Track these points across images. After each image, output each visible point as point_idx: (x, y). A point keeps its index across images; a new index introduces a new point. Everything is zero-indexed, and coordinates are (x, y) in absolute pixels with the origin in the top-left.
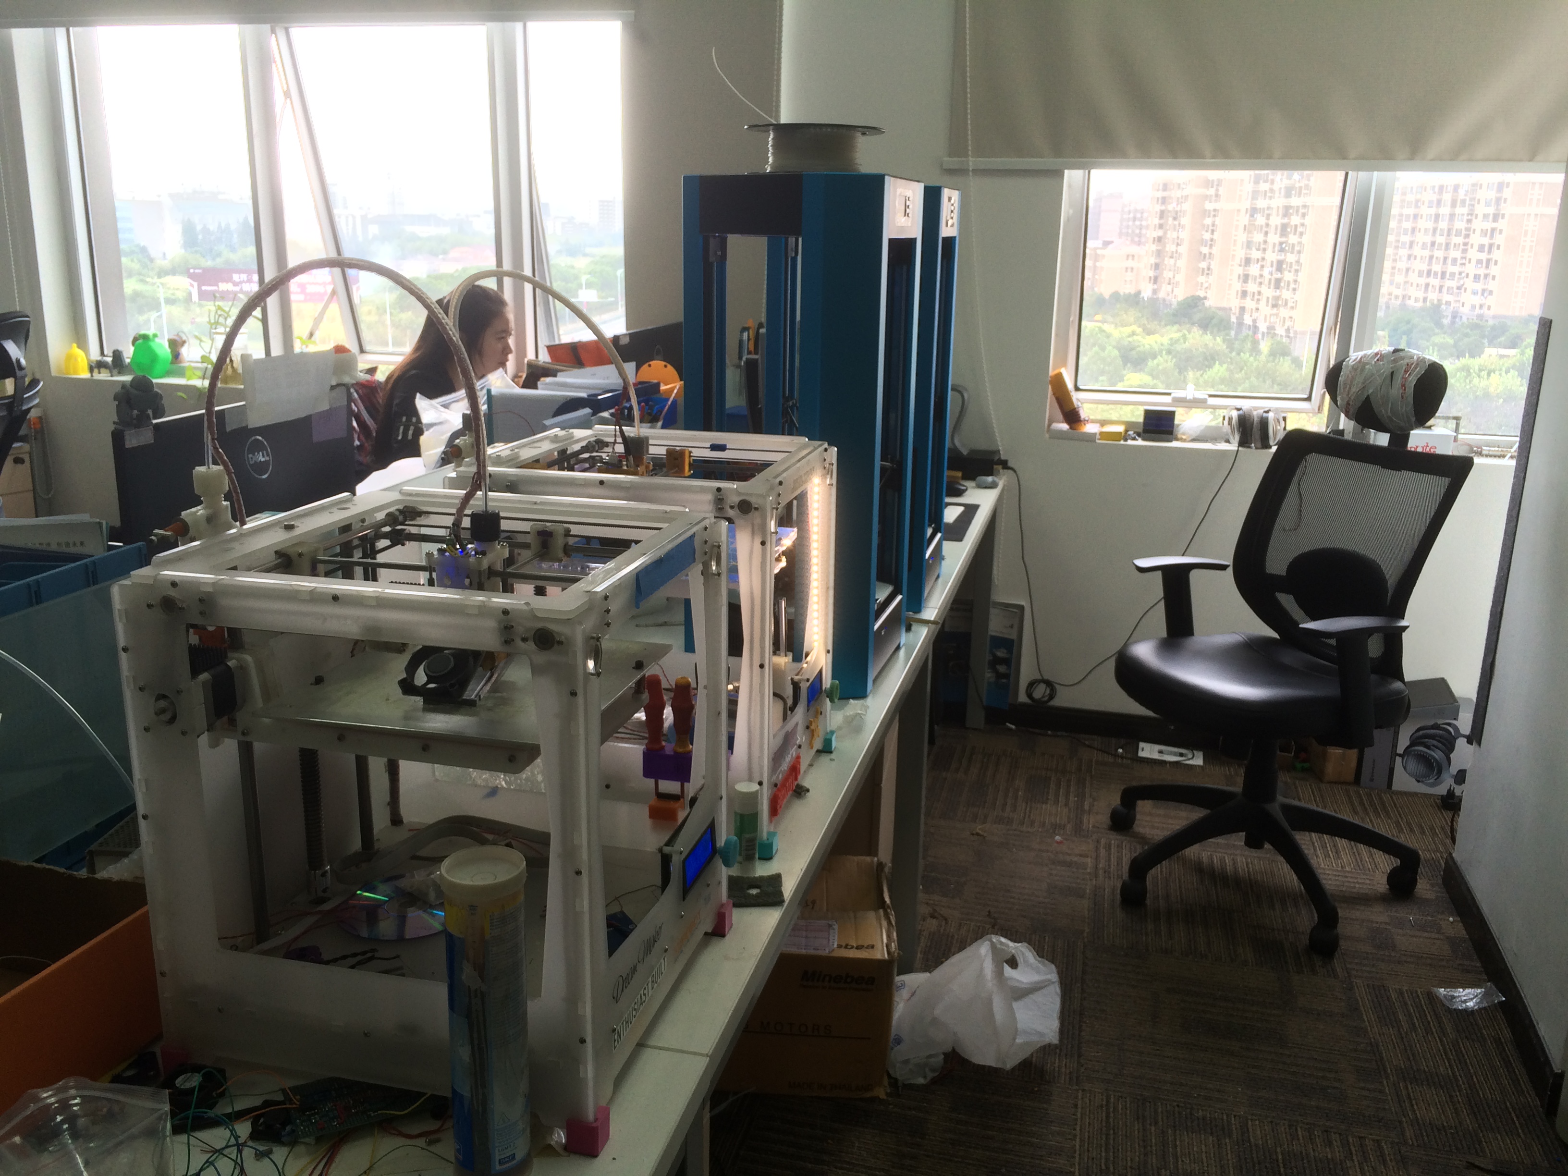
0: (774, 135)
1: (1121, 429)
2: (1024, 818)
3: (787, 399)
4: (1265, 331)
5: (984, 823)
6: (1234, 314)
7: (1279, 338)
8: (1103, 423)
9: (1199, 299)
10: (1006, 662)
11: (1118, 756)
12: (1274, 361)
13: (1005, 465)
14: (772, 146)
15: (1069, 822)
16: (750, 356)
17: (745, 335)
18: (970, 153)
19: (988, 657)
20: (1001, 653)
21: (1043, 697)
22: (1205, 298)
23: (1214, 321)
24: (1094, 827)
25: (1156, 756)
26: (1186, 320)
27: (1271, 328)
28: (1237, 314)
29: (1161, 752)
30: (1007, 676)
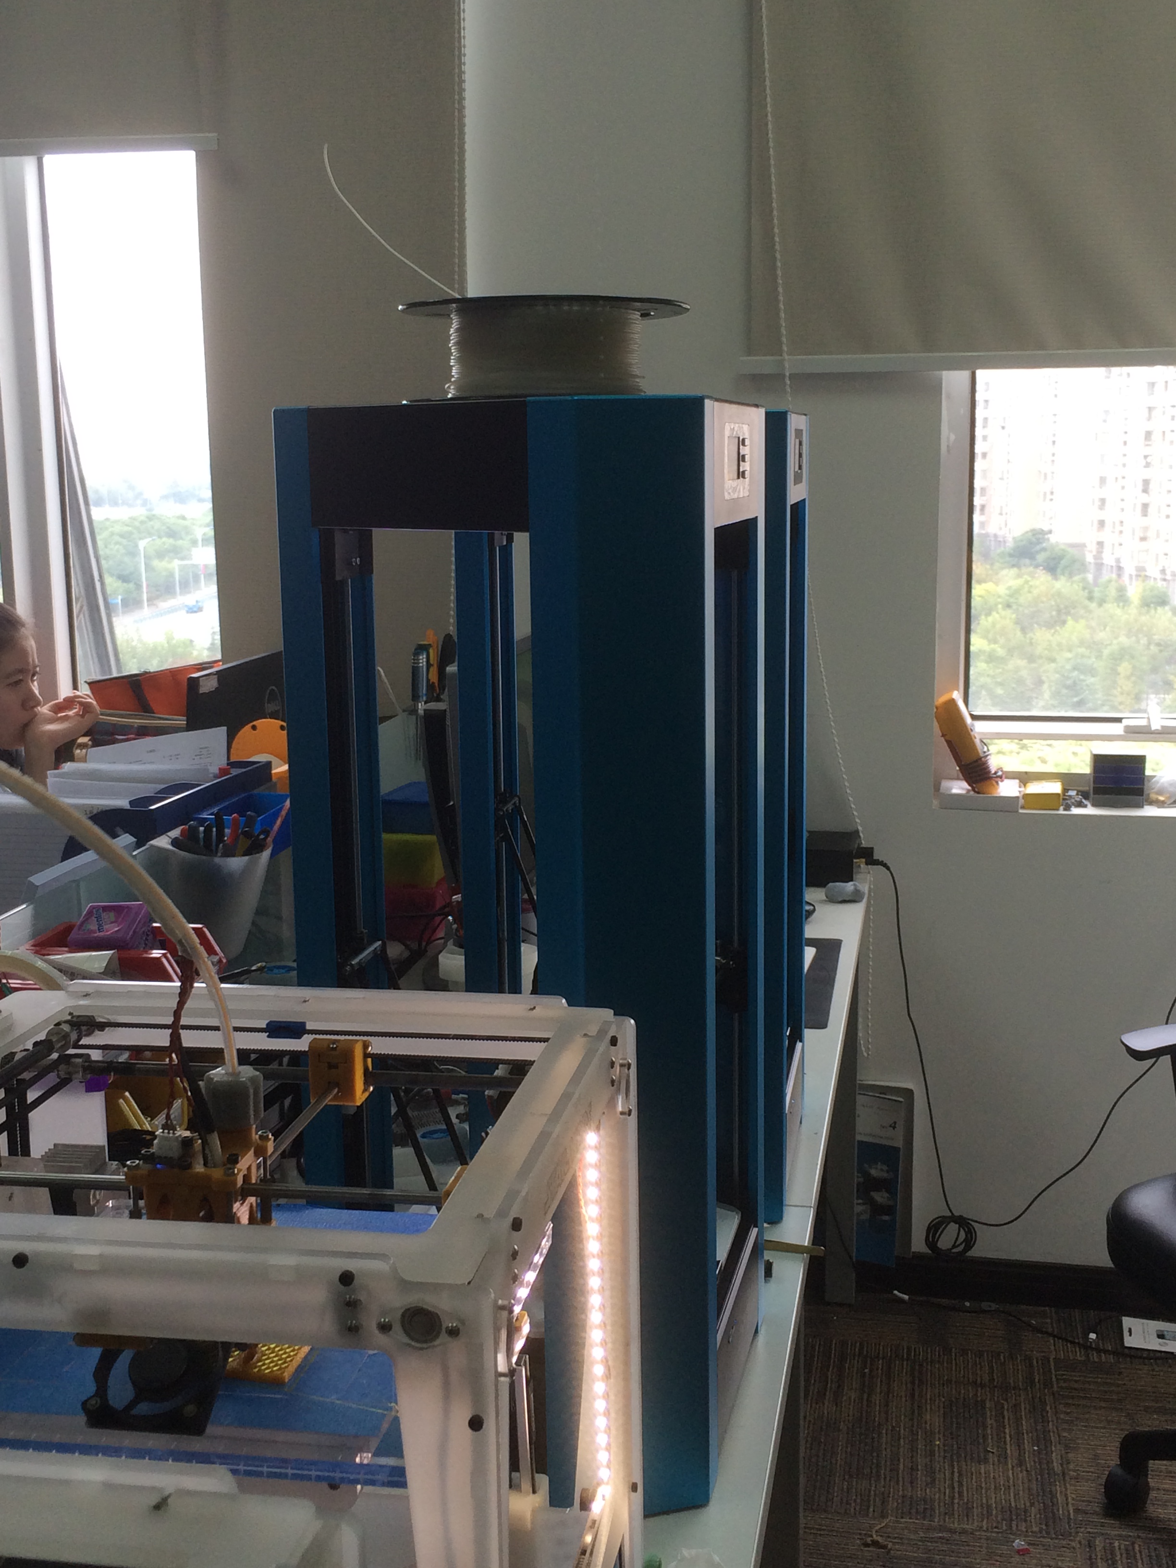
0: (461, 323)
1: (1056, 788)
2: (953, 1498)
3: (502, 799)
4: (1134, 573)
5: (883, 1516)
6: (1091, 552)
7: (1152, 583)
8: (1024, 778)
9: (1042, 532)
10: (887, 1185)
11: (1091, 1347)
12: (1148, 612)
13: (868, 855)
14: (456, 344)
15: (1032, 1505)
16: (433, 706)
17: (423, 658)
18: (785, 348)
19: (857, 1179)
20: (877, 1171)
21: (954, 1246)
22: (1050, 532)
23: (1063, 562)
24: (1077, 1511)
25: (1155, 1344)
26: (1027, 561)
27: (1140, 570)
28: (1094, 553)
29: (1161, 1336)
30: (890, 1210)
